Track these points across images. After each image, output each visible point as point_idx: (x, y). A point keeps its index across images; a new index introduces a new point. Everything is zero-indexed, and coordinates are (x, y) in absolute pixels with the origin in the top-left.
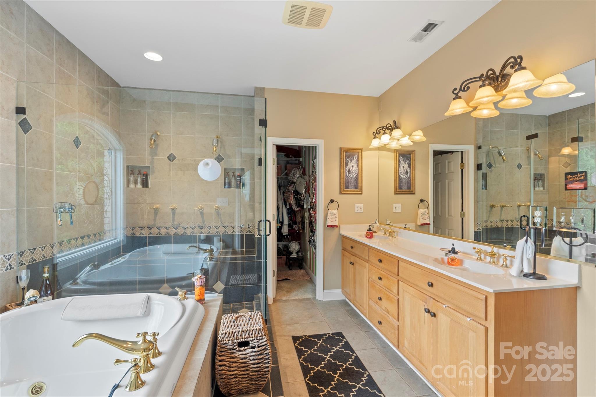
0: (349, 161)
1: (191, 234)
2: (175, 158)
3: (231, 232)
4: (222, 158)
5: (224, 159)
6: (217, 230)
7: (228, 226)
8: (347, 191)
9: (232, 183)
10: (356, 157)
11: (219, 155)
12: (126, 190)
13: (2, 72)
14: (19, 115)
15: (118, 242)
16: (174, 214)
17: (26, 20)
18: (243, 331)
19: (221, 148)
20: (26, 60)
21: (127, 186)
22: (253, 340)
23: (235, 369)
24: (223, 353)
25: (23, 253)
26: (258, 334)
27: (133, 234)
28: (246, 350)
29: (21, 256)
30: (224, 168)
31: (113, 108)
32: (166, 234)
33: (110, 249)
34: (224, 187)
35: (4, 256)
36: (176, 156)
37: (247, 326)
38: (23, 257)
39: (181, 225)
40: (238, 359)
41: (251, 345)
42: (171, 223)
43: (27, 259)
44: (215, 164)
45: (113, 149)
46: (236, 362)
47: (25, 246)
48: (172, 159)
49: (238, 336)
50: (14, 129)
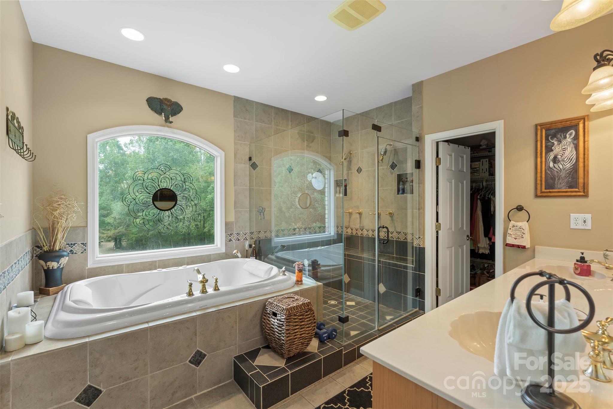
0: (556, 143)
2: (362, 170)
3: (403, 239)
4: (396, 165)
5: (397, 165)
6: (385, 235)
7: (400, 233)
8: (550, 192)
9: (405, 189)
10: (571, 134)
11: (393, 162)
12: (334, 198)
13: (242, 142)
14: (250, 161)
15: (329, 236)
16: (360, 218)
17: (255, 110)
18: (276, 305)
19: (394, 155)
20: (255, 131)
21: (335, 195)
22: (279, 314)
23: (268, 329)
24: (265, 314)
25: (253, 233)
26: (282, 311)
27: (338, 231)
28: (274, 319)
29: (252, 234)
30: (398, 175)
31: (322, 141)
32: (356, 234)
33: (319, 240)
34: (398, 194)
35: (243, 233)
36: (362, 168)
37: (282, 304)
38: (253, 235)
39: (365, 228)
40: (270, 323)
41: (277, 317)
42: (359, 225)
43: (255, 236)
44: (390, 172)
45: (328, 169)
46: (269, 324)
47: (254, 230)
48: (359, 171)
49: (273, 306)
50: (248, 169)
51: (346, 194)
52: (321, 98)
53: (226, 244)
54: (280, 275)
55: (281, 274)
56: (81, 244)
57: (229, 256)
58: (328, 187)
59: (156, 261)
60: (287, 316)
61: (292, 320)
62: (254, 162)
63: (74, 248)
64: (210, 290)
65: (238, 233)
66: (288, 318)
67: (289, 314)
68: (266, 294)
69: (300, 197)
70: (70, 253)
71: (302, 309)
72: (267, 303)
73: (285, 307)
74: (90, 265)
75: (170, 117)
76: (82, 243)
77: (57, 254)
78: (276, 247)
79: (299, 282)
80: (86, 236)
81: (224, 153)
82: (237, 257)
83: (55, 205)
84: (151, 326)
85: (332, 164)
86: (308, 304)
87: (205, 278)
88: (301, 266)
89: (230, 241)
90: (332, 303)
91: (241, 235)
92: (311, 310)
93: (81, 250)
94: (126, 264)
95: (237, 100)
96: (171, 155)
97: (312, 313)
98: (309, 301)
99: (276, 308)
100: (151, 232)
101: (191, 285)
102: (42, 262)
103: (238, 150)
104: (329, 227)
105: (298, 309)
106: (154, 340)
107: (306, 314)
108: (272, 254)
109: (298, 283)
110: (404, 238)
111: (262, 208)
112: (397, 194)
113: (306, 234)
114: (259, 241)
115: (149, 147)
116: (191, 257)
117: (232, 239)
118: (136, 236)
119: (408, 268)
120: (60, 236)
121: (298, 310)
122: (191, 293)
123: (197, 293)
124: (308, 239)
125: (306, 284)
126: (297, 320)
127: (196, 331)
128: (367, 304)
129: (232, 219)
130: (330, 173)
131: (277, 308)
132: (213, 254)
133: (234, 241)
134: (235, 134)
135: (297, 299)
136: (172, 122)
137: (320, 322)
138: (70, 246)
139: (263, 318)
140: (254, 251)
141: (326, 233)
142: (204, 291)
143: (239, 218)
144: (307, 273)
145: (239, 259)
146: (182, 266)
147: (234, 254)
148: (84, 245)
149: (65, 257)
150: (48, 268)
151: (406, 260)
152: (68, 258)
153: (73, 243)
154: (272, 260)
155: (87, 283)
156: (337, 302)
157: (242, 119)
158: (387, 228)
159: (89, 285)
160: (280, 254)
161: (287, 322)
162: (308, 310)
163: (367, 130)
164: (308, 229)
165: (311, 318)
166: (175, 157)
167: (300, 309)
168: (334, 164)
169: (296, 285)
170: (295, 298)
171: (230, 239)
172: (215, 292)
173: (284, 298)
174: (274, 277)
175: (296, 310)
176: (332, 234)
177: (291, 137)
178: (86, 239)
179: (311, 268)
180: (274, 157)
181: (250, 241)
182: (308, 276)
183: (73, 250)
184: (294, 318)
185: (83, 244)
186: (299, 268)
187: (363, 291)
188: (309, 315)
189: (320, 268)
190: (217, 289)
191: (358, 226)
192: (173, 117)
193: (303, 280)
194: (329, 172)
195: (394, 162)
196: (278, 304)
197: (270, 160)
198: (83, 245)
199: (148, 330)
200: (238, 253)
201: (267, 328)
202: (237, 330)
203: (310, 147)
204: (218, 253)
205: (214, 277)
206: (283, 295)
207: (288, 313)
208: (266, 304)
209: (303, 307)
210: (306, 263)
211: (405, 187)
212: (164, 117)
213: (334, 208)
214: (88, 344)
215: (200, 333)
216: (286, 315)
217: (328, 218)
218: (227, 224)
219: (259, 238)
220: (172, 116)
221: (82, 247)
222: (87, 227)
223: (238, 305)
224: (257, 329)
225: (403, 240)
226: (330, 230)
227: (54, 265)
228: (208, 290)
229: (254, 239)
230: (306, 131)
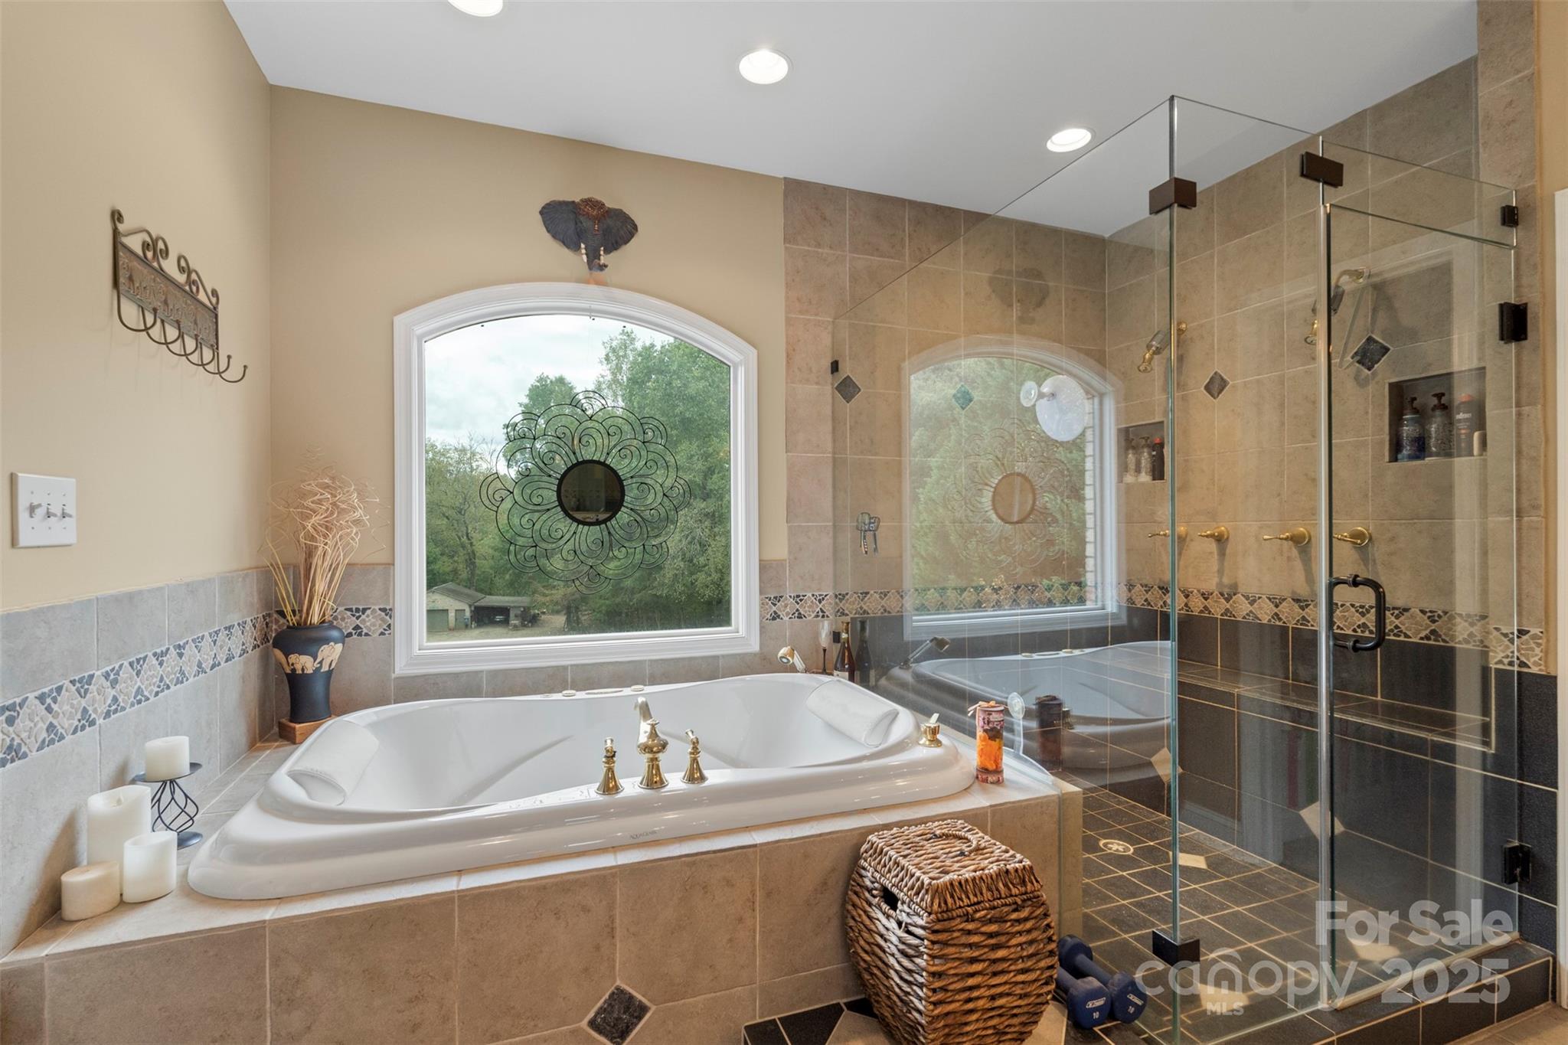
1: (1270, 621)
2: (1225, 386)
3: (1423, 634)
4: (1384, 347)
5: (1388, 350)
6: (1363, 620)
7: (1406, 610)
9: (1430, 437)
11: (1370, 340)
12: (1118, 489)
13: (808, 317)
14: (835, 374)
15: (1096, 616)
16: (1222, 554)
17: (850, 215)
18: (897, 864)
19: (1375, 310)
20: (850, 282)
21: (1120, 479)
22: (903, 903)
23: (867, 947)
24: (858, 889)
25: (844, 596)
26: (917, 894)
27: (1130, 600)
28: (888, 917)
29: (841, 600)
30: (1391, 385)
31: (1074, 300)
32: (1201, 612)
33: (1065, 628)
34: (1394, 458)
35: (813, 595)
36: (1225, 377)
37: (917, 860)
38: (844, 602)
39: (1242, 589)
40: (875, 929)
41: (898, 911)
42: (1216, 580)
43: (851, 607)
44: (1356, 378)
45: (1095, 394)
46: (870, 930)
47: (848, 586)
48: (1215, 389)
49: (885, 866)
50: (830, 400)
51: (1158, 473)
52: (1069, 139)
53: (762, 628)
54: (921, 742)
55: (924, 739)
56: (380, 609)
57: (771, 663)
58: (1094, 456)
59: (565, 668)
60: (933, 917)
61: (956, 934)
62: (848, 377)
63: (364, 620)
64: (675, 781)
65: (798, 596)
66: (937, 927)
67: (943, 912)
68: (865, 811)
69: (997, 484)
70: (354, 632)
71: (995, 892)
72: (865, 846)
73: (927, 881)
74: (402, 667)
75: (602, 253)
76: (382, 607)
77: (314, 634)
78: (917, 644)
79: (989, 774)
80: (391, 588)
81: (755, 352)
82: (793, 669)
83: (308, 503)
84: (463, 891)
85: (1109, 374)
86: (1024, 876)
87: (657, 736)
88: (995, 717)
89: (774, 619)
90: (1115, 847)
91: (809, 603)
92: (1034, 900)
93: (380, 626)
94: (489, 672)
95: (795, 189)
96: (677, 411)
97: (1038, 912)
98: (1027, 862)
99: (893, 873)
100: (637, 596)
101: (611, 756)
102: (278, 653)
103: (799, 341)
104: (1099, 585)
105: (982, 894)
106: (472, 939)
107: (1014, 916)
108: (905, 664)
109: (984, 777)
110: (1427, 632)
111: (870, 518)
112: (1387, 459)
113: (1019, 605)
114: (863, 623)
115: (631, 394)
116: (662, 660)
117: (779, 613)
118: (607, 602)
119: (1459, 757)
120: (320, 586)
121: (980, 898)
122: (611, 785)
123: (631, 787)
124: (1024, 623)
125: (1012, 782)
126: (975, 939)
127: (613, 922)
128: (1259, 871)
129: (780, 551)
130: (1101, 404)
131: (897, 876)
132: (723, 656)
133: (786, 619)
134: (787, 293)
135: (978, 849)
136: (606, 266)
137: (1071, 936)
138: (354, 616)
139: (850, 899)
140: (847, 654)
141: (1089, 605)
142: (654, 780)
143: (801, 549)
144: (1020, 740)
145: (799, 674)
146: (630, 686)
147: (781, 657)
148: (386, 615)
149: (332, 643)
150: (294, 670)
151: (1447, 724)
152: (339, 647)
153: (361, 608)
154: (903, 685)
155: (374, 718)
156: (1132, 850)
157: (809, 246)
158: (1375, 586)
159: (374, 727)
160: (927, 668)
161: (933, 943)
162: (1024, 901)
163: (1250, 238)
164: (1023, 592)
165: (1034, 935)
166: (687, 415)
167: (988, 895)
168: (1115, 374)
169: (976, 786)
170: (969, 841)
171: (775, 612)
172: (691, 786)
173: (929, 836)
174: (900, 747)
175: (971, 897)
176: (1111, 607)
177: (966, 294)
178: (391, 598)
179: (1034, 725)
180: (909, 358)
181: (836, 622)
182: (1024, 753)
183: (362, 626)
184: (962, 930)
185: (383, 610)
186: (989, 722)
187: (1239, 820)
188: (1026, 919)
189: (1070, 726)
190: (697, 779)
191: (1211, 584)
192: (612, 254)
193: (1004, 767)
194: (1096, 406)
195: (1374, 337)
196: (903, 862)
197: (899, 369)
198: (383, 614)
199: (453, 902)
200: (793, 658)
201: (862, 942)
202: (755, 931)
203: (1033, 321)
204: (739, 655)
205: (690, 733)
206: (923, 821)
207: (940, 906)
208: (862, 850)
209: (1001, 885)
210: (1017, 704)
211: (1429, 432)
212: (586, 254)
213: (1118, 522)
214: (267, 929)
215: (628, 930)
216: (930, 914)
217: (1095, 558)
218: (764, 567)
219: (865, 612)
220: (607, 251)
221: (383, 620)
222: (394, 565)
223: (762, 845)
224: (830, 936)
225: (1422, 638)
226: (1103, 596)
227: (304, 663)
228: (666, 776)
229: (847, 615)
230: (1017, 272)
